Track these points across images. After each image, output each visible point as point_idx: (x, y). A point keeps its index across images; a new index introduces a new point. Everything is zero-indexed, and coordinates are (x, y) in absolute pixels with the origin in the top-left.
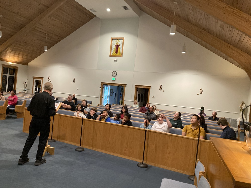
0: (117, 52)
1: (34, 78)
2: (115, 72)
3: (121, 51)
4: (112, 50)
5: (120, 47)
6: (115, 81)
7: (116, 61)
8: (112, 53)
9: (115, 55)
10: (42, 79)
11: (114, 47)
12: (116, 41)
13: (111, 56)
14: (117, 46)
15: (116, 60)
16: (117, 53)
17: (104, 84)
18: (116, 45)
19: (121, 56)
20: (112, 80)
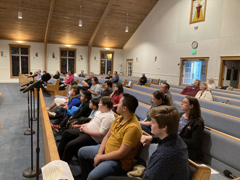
0: (198, 16)
1: (128, 60)
2: (195, 43)
3: (203, 13)
4: (193, 15)
5: (203, 8)
6: (196, 53)
7: (196, 28)
8: (193, 18)
9: (196, 21)
10: (132, 61)
11: (195, 10)
12: (197, 2)
13: (191, 23)
14: (199, 8)
15: (197, 26)
16: (198, 18)
17: (183, 59)
18: (197, 8)
19: (203, 20)
20: (193, 54)
